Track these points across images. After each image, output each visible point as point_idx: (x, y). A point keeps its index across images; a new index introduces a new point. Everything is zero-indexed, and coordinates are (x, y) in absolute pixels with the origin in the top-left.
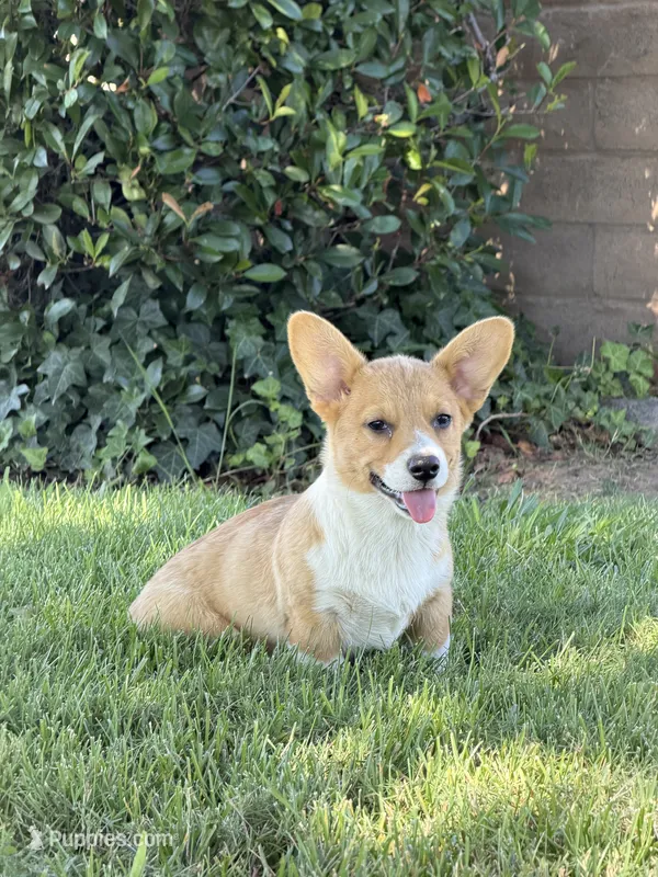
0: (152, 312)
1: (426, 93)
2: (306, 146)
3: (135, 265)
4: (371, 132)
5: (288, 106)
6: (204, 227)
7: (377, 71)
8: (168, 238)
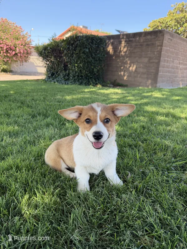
0: (85, 78)
1: (99, 67)
2: (93, 69)
3: (84, 75)
4: (97, 69)
5: (92, 67)
6: (88, 74)
7: (97, 65)
8: (86, 74)
